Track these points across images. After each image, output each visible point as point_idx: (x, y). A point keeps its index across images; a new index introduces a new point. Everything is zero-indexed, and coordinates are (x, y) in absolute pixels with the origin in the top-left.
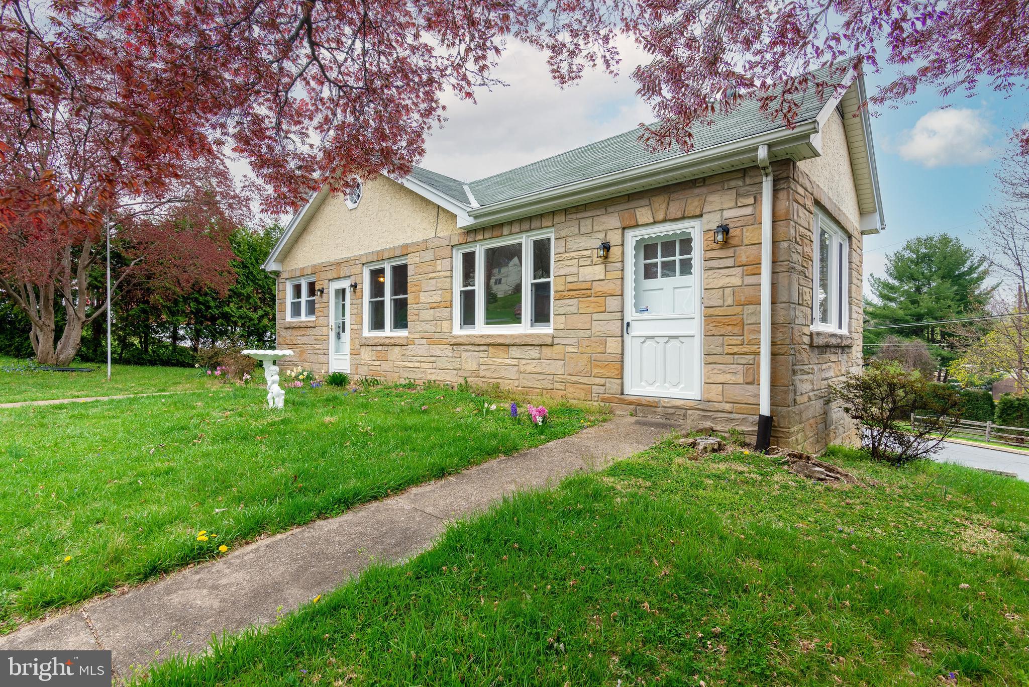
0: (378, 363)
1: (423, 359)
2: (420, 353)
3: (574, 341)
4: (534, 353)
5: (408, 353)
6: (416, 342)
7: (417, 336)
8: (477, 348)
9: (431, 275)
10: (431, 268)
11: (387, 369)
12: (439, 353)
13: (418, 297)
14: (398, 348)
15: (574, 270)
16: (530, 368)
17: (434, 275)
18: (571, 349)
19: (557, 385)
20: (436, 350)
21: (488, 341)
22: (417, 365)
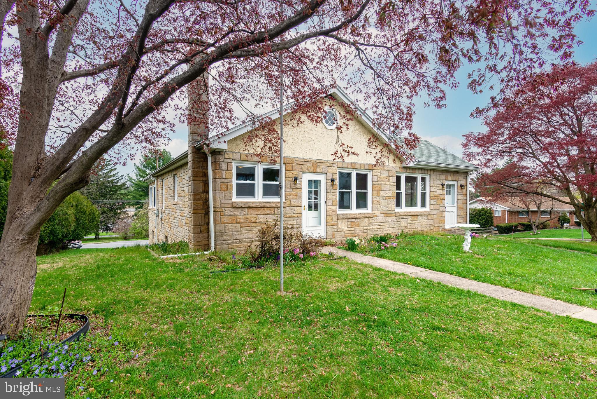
0: (353, 229)
1: (382, 224)
2: (380, 221)
3: (436, 213)
4: (425, 217)
5: (373, 221)
6: (378, 215)
7: (379, 212)
8: (407, 217)
9: (387, 183)
10: (386, 180)
11: (359, 232)
12: (390, 220)
13: (380, 193)
14: (367, 219)
15: (436, 190)
16: (424, 223)
17: (388, 183)
18: (435, 216)
19: (432, 228)
20: (389, 219)
21: (412, 214)
22: (379, 227)
